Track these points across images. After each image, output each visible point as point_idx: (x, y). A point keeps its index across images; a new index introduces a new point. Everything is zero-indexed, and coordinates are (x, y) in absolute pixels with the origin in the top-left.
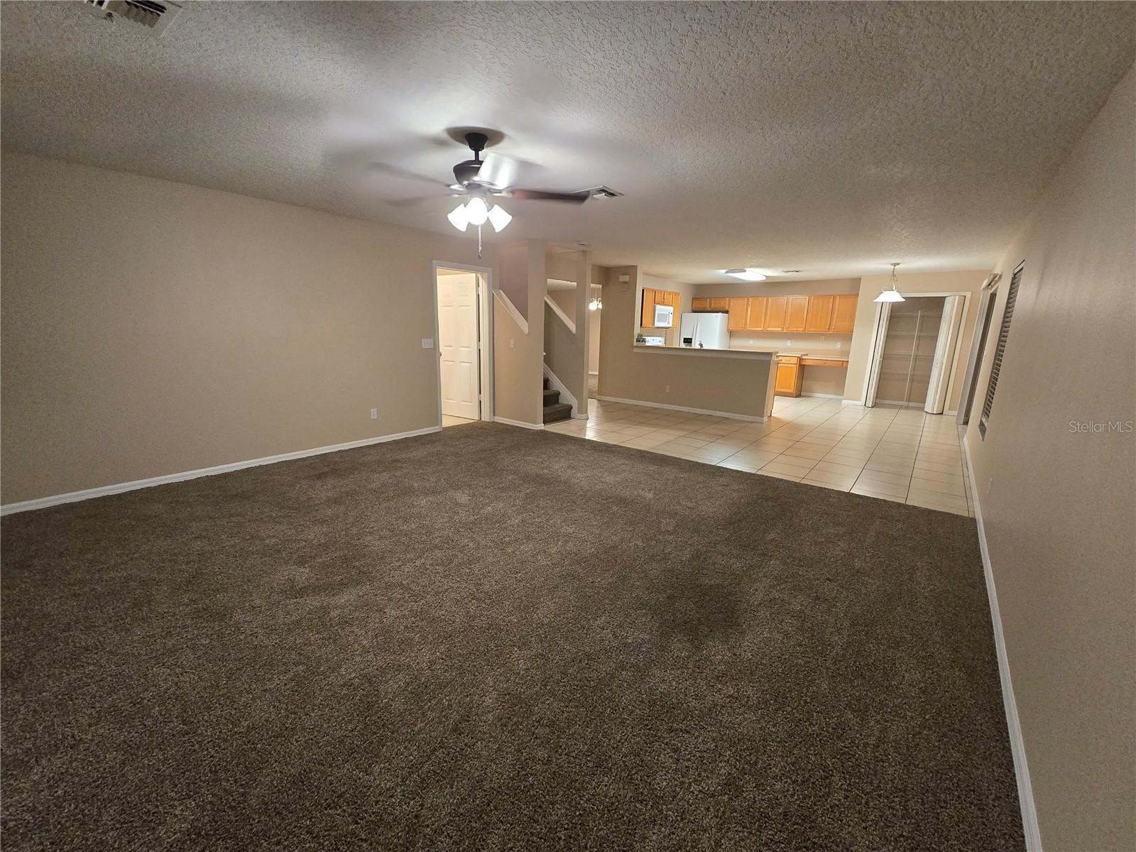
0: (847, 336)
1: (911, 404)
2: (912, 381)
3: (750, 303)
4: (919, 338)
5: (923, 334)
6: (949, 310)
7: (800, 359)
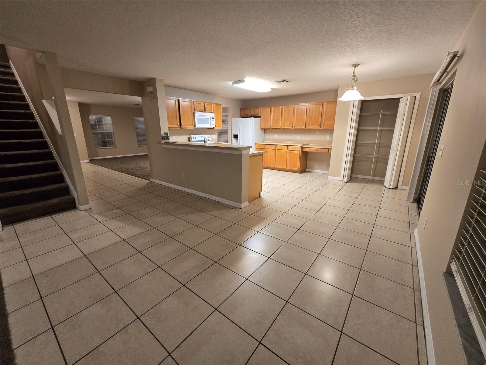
0: (330, 131)
1: (376, 178)
2: (376, 162)
3: (272, 110)
4: (381, 131)
5: (384, 128)
6: (403, 109)
7: (302, 148)
